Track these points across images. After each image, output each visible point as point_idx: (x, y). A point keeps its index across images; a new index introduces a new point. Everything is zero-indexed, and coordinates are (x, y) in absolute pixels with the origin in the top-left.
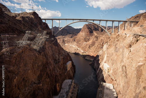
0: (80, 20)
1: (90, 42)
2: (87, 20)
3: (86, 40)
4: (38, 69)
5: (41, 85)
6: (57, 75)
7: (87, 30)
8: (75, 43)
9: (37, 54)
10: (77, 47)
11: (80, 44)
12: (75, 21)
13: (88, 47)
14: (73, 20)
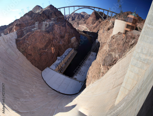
0: (84, 6)
1: (95, 25)
2: (89, 7)
3: (93, 23)
4: (45, 42)
5: (47, 50)
6: (60, 46)
7: (94, 16)
8: (85, 25)
9: (44, 34)
10: (86, 28)
11: (88, 25)
12: (80, 7)
13: (93, 28)
14: (79, 6)
